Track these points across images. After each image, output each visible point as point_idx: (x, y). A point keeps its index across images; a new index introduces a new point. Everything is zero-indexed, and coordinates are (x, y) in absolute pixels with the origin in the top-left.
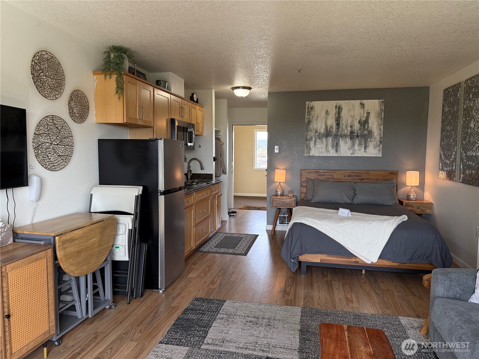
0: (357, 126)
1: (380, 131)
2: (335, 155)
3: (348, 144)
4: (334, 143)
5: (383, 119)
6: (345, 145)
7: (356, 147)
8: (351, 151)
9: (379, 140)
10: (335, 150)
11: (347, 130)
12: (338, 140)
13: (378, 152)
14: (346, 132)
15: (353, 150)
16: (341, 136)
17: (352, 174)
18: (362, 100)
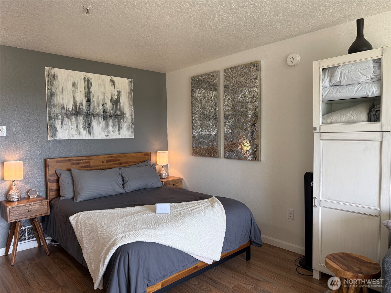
0: (109, 105)
1: (131, 112)
2: (88, 137)
3: (102, 124)
4: (86, 123)
5: (133, 100)
6: (98, 126)
7: (110, 128)
8: (106, 133)
9: (131, 121)
10: (88, 132)
11: (99, 109)
12: (90, 120)
13: (131, 133)
14: (98, 110)
15: (107, 132)
16: (93, 115)
17: (111, 159)
18: (112, 77)
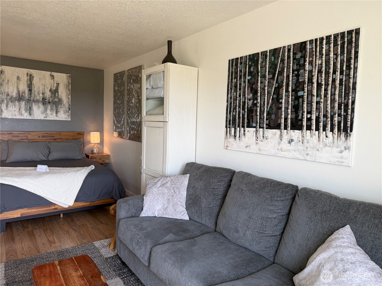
0: (48, 94)
1: (68, 100)
2: (29, 117)
3: (41, 109)
4: (27, 107)
5: (70, 90)
6: (38, 110)
7: (49, 112)
8: (44, 115)
9: (68, 107)
10: (28, 113)
11: (39, 96)
12: (31, 105)
13: (67, 117)
14: (38, 98)
15: (46, 114)
16: (34, 101)
17: (46, 135)
18: (52, 72)
